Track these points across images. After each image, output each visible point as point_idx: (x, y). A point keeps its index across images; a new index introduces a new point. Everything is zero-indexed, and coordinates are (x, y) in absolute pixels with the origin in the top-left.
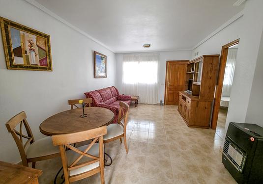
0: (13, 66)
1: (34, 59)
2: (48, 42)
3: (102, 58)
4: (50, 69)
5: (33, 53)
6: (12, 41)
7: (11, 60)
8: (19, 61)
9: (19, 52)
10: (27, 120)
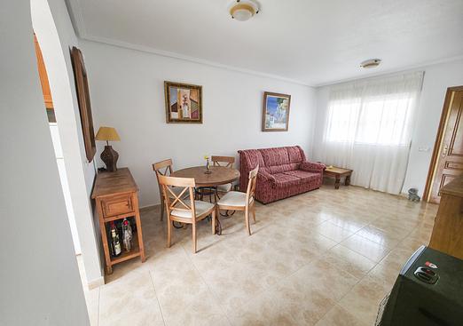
0: (170, 120)
1: (187, 113)
2: (200, 93)
3: (280, 101)
4: (200, 121)
5: (186, 107)
6: (170, 99)
7: (169, 115)
8: (175, 115)
9: (175, 108)
10: (172, 167)
